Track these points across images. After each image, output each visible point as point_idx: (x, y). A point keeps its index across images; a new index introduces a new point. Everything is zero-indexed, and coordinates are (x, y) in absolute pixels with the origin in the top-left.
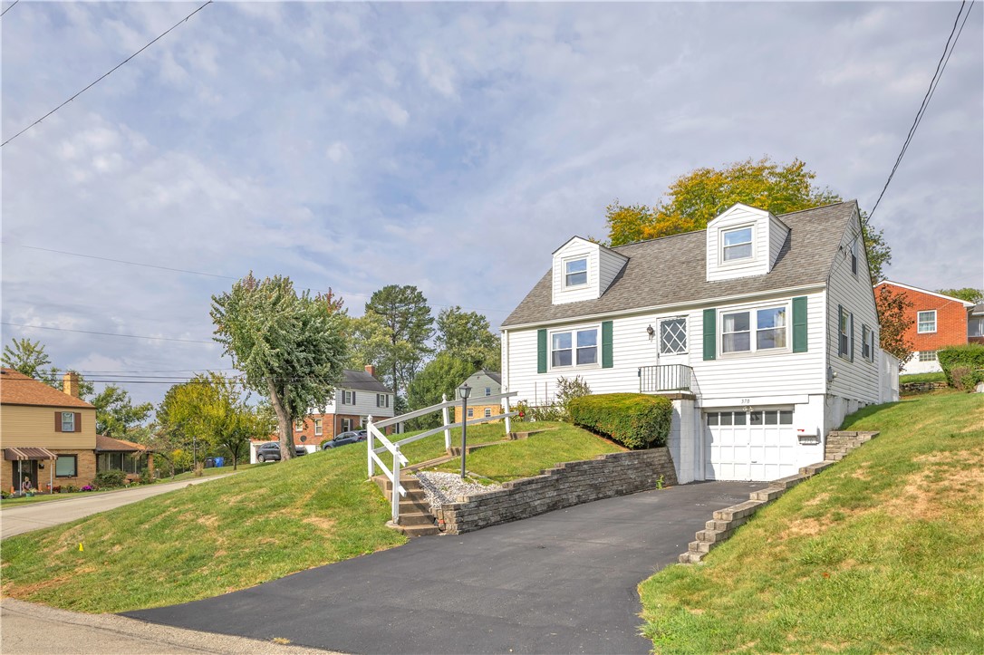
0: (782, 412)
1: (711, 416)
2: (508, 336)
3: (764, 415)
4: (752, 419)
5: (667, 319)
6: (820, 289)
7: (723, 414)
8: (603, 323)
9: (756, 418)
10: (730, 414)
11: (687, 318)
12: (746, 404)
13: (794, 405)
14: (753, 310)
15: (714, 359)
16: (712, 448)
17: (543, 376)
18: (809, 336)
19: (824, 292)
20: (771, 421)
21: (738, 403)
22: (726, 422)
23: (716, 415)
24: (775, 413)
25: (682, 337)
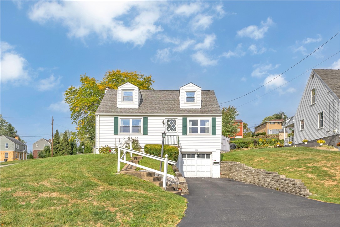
0: (207, 155)
1: (184, 155)
2: (99, 117)
3: (201, 155)
4: (197, 156)
5: (169, 119)
6: (220, 116)
7: (187, 154)
8: (144, 118)
9: (199, 156)
10: (190, 154)
11: (176, 120)
12: (197, 151)
13: (211, 152)
14: (199, 120)
15: (186, 135)
16: (184, 166)
17: (116, 136)
18: (217, 130)
19: (221, 117)
20: (203, 157)
21: (194, 151)
22: (189, 157)
23: (185, 154)
24: (205, 155)
25: (174, 126)
